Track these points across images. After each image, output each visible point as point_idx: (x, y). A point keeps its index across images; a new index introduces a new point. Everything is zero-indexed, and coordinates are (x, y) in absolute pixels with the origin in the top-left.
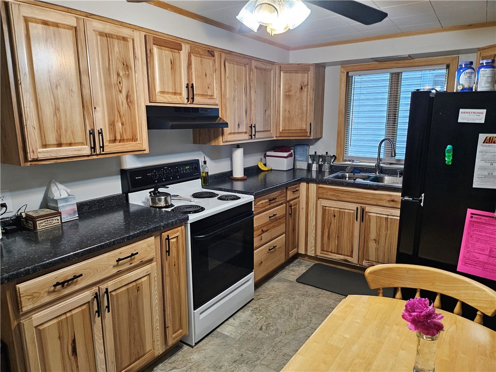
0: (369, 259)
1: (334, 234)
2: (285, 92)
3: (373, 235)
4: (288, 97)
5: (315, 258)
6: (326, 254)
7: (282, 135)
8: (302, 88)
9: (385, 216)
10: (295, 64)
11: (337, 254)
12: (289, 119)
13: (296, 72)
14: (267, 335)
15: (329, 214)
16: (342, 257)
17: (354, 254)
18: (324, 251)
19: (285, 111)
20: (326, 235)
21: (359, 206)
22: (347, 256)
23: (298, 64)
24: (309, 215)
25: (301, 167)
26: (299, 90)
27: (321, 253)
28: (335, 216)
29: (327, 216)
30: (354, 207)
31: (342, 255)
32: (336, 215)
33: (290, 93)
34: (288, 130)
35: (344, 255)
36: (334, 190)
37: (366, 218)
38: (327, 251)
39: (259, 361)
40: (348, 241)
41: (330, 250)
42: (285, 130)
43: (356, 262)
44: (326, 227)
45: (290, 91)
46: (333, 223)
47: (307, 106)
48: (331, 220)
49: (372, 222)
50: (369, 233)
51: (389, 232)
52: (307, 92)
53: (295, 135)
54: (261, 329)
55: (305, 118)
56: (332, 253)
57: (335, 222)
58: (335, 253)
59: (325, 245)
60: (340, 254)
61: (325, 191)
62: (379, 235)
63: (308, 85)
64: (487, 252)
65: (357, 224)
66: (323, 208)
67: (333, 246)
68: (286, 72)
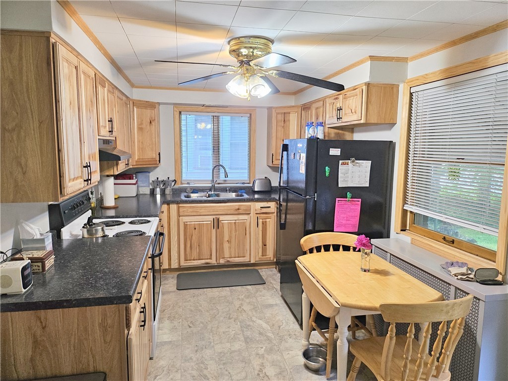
0: (225, 257)
1: (196, 244)
2: (138, 125)
3: (226, 238)
4: (140, 129)
5: (180, 269)
6: (189, 263)
7: (138, 163)
8: (151, 123)
9: (234, 221)
10: (144, 101)
11: (199, 260)
12: (142, 148)
13: (146, 107)
14: (200, 328)
15: (190, 228)
16: (203, 261)
17: (213, 257)
18: (187, 260)
19: (139, 141)
20: (188, 245)
21: (214, 217)
22: (207, 259)
23: (147, 102)
24: (171, 232)
25: (145, 193)
26: (148, 124)
27: (184, 263)
28: (195, 229)
29: (188, 230)
30: (211, 218)
31: (203, 259)
32: (196, 227)
33: (142, 126)
34: (142, 159)
35: (205, 259)
36: (193, 207)
37: (220, 225)
38: (190, 260)
39: (212, 344)
40: (208, 247)
41: (193, 259)
42: (140, 159)
43: (215, 262)
44: (188, 239)
45: (142, 124)
46: (194, 235)
47: (155, 138)
48: (192, 232)
49: (225, 228)
50: (223, 237)
51: (237, 233)
52: (155, 126)
53: (147, 163)
54: (190, 327)
55: (154, 148)
56: (194, 260)
57: (195, 233)
58: (197, 260)
59: (188, 255)
60: (201, 259)
61: (185, 209)
62: (230, 237)
63: (155, 120)
64: (345, 219)
65: (214, 231)
66: (185, 224)
67: (195, 254)
68: (138, 107)
